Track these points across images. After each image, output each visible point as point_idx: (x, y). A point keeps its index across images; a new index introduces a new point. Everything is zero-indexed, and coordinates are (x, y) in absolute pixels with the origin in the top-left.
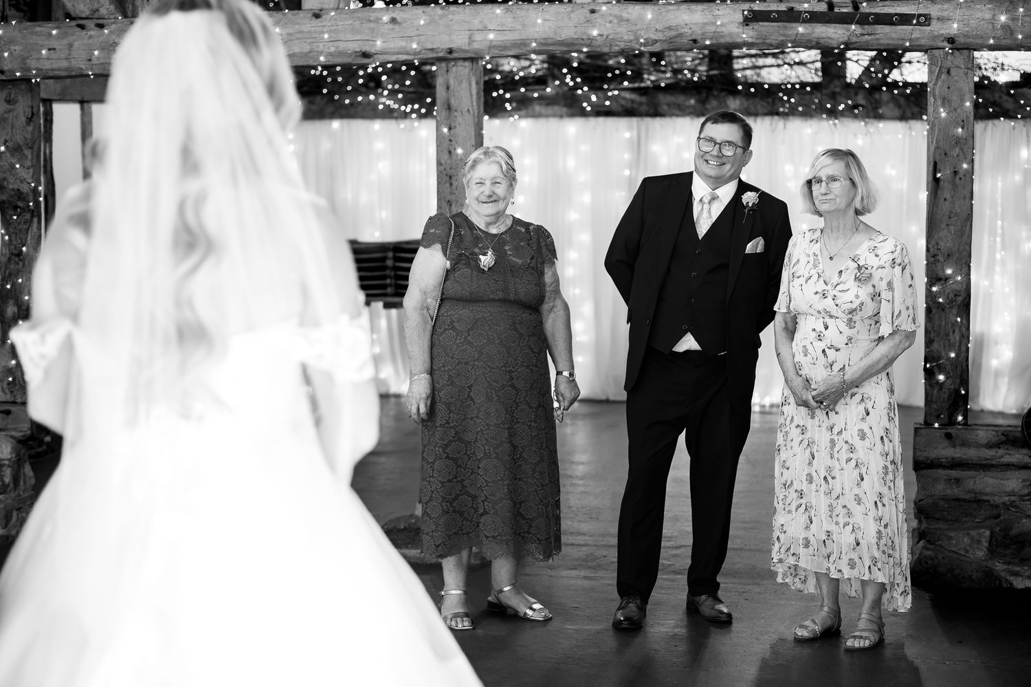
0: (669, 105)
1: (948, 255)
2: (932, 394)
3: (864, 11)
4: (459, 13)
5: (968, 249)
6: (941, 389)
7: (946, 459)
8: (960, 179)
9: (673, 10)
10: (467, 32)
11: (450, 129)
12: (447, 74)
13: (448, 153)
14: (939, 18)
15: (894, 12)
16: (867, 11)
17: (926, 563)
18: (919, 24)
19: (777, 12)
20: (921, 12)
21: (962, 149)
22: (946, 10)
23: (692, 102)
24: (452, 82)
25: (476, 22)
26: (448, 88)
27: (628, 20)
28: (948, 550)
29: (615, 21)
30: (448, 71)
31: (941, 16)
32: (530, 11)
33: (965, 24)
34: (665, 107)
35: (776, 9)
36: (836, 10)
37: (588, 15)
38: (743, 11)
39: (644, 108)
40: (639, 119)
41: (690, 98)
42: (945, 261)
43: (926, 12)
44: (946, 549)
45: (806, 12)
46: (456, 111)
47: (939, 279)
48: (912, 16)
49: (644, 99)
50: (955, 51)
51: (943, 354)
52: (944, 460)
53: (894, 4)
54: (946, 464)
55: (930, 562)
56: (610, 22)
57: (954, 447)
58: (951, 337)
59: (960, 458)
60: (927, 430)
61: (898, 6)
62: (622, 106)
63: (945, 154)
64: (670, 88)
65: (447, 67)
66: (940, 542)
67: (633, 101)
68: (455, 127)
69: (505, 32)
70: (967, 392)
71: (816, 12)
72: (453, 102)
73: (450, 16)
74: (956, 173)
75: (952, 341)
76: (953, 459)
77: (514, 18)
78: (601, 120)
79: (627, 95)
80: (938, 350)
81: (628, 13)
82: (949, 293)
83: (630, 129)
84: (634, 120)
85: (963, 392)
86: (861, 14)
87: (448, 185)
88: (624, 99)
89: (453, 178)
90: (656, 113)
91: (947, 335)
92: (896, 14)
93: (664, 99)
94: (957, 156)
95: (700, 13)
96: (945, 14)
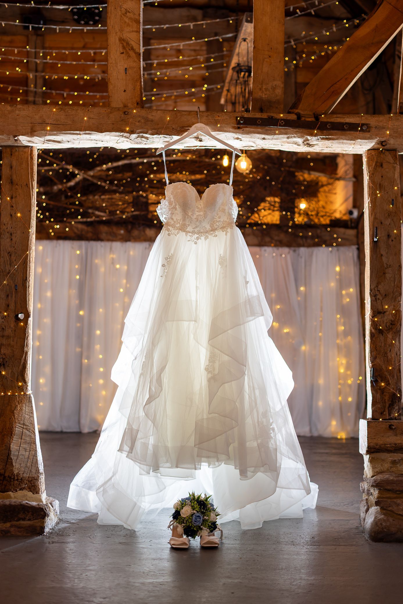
0: (107, 233)
1: (385, 295)
2: (376, 397)
3: (322, 121)
4: (24, 110)
5: (400, 291)
6: (383, 393)
7: (390, 444)
8: (392, 241)
9: (185, 115)
10: (30, 124)
11: (12, 198)
12: (11, 157)
13: (10, 216)
14: (376, 127)
15: (345, 121)
16: (325, 120)
17: (381, 524)
18: (362, 130)
19: (261, 119)
20: (363, 122)
21: (393, 220)
22: (381, 121)
23: (122, 232)
24: (14, 163)
25: (37, 117)
26: (11, 167)
27: (152, 121)
28: (397, 514)
29: (143, 121)
30: (11, 155)
31: (378, 125)
32: (79, 111)
33: (395, 132)
34: (104, 235)
35: (260, 117)
36: (303, 119)
37: (123, 115)
38: (237, 117)
39: (90, 235)
40: (87, 242)
41: (121, 229)
42: (383, 299)
43: (367, 123)
44: (395, 513)
45: (282, 120)
46: (17, 184)
47: (379, 313)
48: (357, 125)
49: (90, 229)
50: (386, 151)
51: (383, 367)
52: (389, 445)
53: (344, 116)
54: (391, 449)
55: (384, 524)
56: (139, 121)
57: (396, 435)
58: (389, 354)
59: (400, 443)
60: (376, 423)
61: (348, 117)
62: (75, 233)
63: (381, 223)
64: (107, 223)
65: (11, 152)
66: (391, 508)
67: (82, 230)
68: (16, 197)
69: (59, 126)
70: (401, 395)
71: (289, 120)
72: (14, 177)
73: (17, 112)
74: (389, 236)
75: (390, 357)
76: (395, 444)
77: (66, 115)
78: (61, 242)
79: (80, 226)
80: (380, 364)
81: (153, 116)
82: (387, 323)
83: (80, 249)
84: (83, 243)
85: (399, 395)
86: (321, 122)
87: (9, 240)
88: (77, 228)
89: (13, 235)
90: (97, 238)
91: (386, 353)
92: (346, 123)
93: (104, 229)
94: (390, 224)
95: (205, 118)
96: (381, 124)
